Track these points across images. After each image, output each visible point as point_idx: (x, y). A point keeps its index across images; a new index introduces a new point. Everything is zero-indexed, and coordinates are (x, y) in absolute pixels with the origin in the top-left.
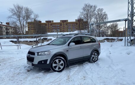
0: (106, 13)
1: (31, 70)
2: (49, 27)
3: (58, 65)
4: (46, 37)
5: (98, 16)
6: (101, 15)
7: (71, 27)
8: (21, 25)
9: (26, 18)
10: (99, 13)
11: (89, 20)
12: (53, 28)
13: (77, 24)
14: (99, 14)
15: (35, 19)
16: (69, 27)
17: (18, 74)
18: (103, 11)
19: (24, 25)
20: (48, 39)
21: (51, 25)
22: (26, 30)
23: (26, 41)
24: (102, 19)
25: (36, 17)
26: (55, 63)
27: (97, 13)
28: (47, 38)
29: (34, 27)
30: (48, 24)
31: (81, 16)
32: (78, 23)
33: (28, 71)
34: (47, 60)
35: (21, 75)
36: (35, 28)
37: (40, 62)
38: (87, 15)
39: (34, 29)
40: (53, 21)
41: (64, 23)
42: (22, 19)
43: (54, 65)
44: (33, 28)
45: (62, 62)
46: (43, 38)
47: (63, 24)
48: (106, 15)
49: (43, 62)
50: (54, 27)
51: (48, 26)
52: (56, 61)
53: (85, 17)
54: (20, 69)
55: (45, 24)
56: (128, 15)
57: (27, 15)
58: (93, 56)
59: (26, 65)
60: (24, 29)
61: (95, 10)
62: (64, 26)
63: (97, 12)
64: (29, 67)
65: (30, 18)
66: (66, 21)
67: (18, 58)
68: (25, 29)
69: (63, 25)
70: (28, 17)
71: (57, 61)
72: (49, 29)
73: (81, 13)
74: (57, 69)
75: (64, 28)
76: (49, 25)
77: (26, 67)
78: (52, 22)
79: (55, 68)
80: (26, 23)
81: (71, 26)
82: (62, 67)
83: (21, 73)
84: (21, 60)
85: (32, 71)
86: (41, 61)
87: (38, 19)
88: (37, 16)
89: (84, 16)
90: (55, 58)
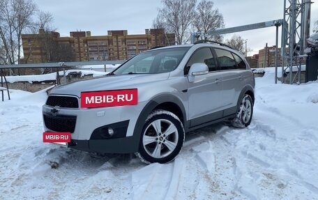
0: (220, 12)
1: (63, 160)
2: (79, 47)
3: (159, 141)
4: (78, 71)
5: (201, 20)
6: (209, 17)
7: (135, 47)
8: (5, 42)
9: (16, 24)
10: (204, 11)
11: (180, 30)
12: (90, 49)
13: (149, 40)
14: (203, 15)
15: (42, 26)
16: (131, 48)
17: (19, 181)
18: (213, 9)
19: (12, 42)
20: (83, 75)
21: (86, 42)
22: (19, 56)
23: (24, 82)
24: (210, 26)
25: (45, 22)
26: (152, 132)
27: (198, 11)
28: (80, 74)
29: (41, 49)
30: (76, 40)
31: (160, 20)
32: (153, 38)
33: (54, 167)
34: (127, 122)
35: (30, 184)
36: (44, 51)
37: (100, 133)
38: (176, 17)
39: (41, 54)
40: (89, 33)
41: (117, 39)
42: (8, 25)
43: (147, 140)
44: (39, 51)
45: (172, 129)
46: (70, 74)
47: (115, 39)
48: (220, 17)
49: (111, 132)
50: (94, 46)
51: (77, 45)
52: (152, 126)
53: (171, 22)
54: (20, 161)
55: (69, 41)
56: (285, 11)
57: (20, 16)
58: (242, 108)
59: (38, 145)
60: (13, 52)
61: (193, 5)
62: (118, 46)
63: (199, 9)
64: (52, 151)
65: (28, 23)
66: (122, 33)
67: (7, 124)
68: (16, 53)
69: (115, 44)
70: (22, 20)
71: (157, 125)
72: (80, 52)
73: (160, 11)
74: (156, 153)
75: (118, 51)
76: (79, 42)
77: (39, 152)
78: (86, 36)
79: (152, 152)
80: (19, 35)
81: (135, 45)
82: (172, 146)
83: (28, 177)
84: (19, 130)
85: (66, 164)
86: (105, 128)
87: (51, 26)
88: (47, 18)
89: (168, 20)
90: (151, 116)
